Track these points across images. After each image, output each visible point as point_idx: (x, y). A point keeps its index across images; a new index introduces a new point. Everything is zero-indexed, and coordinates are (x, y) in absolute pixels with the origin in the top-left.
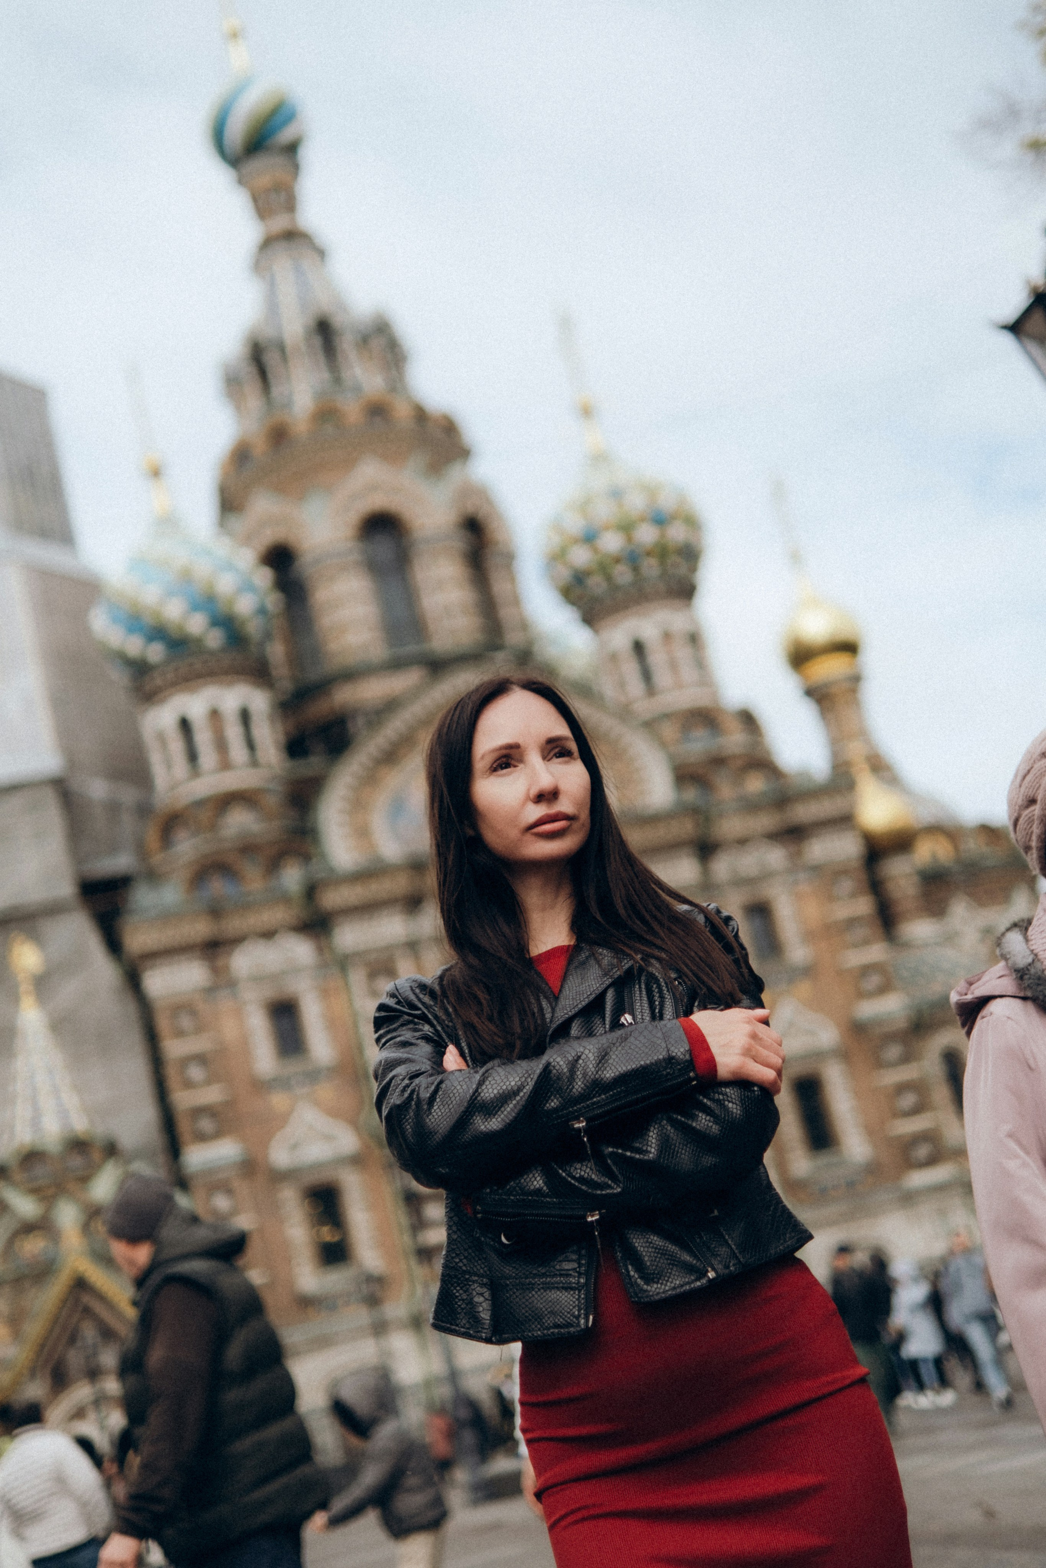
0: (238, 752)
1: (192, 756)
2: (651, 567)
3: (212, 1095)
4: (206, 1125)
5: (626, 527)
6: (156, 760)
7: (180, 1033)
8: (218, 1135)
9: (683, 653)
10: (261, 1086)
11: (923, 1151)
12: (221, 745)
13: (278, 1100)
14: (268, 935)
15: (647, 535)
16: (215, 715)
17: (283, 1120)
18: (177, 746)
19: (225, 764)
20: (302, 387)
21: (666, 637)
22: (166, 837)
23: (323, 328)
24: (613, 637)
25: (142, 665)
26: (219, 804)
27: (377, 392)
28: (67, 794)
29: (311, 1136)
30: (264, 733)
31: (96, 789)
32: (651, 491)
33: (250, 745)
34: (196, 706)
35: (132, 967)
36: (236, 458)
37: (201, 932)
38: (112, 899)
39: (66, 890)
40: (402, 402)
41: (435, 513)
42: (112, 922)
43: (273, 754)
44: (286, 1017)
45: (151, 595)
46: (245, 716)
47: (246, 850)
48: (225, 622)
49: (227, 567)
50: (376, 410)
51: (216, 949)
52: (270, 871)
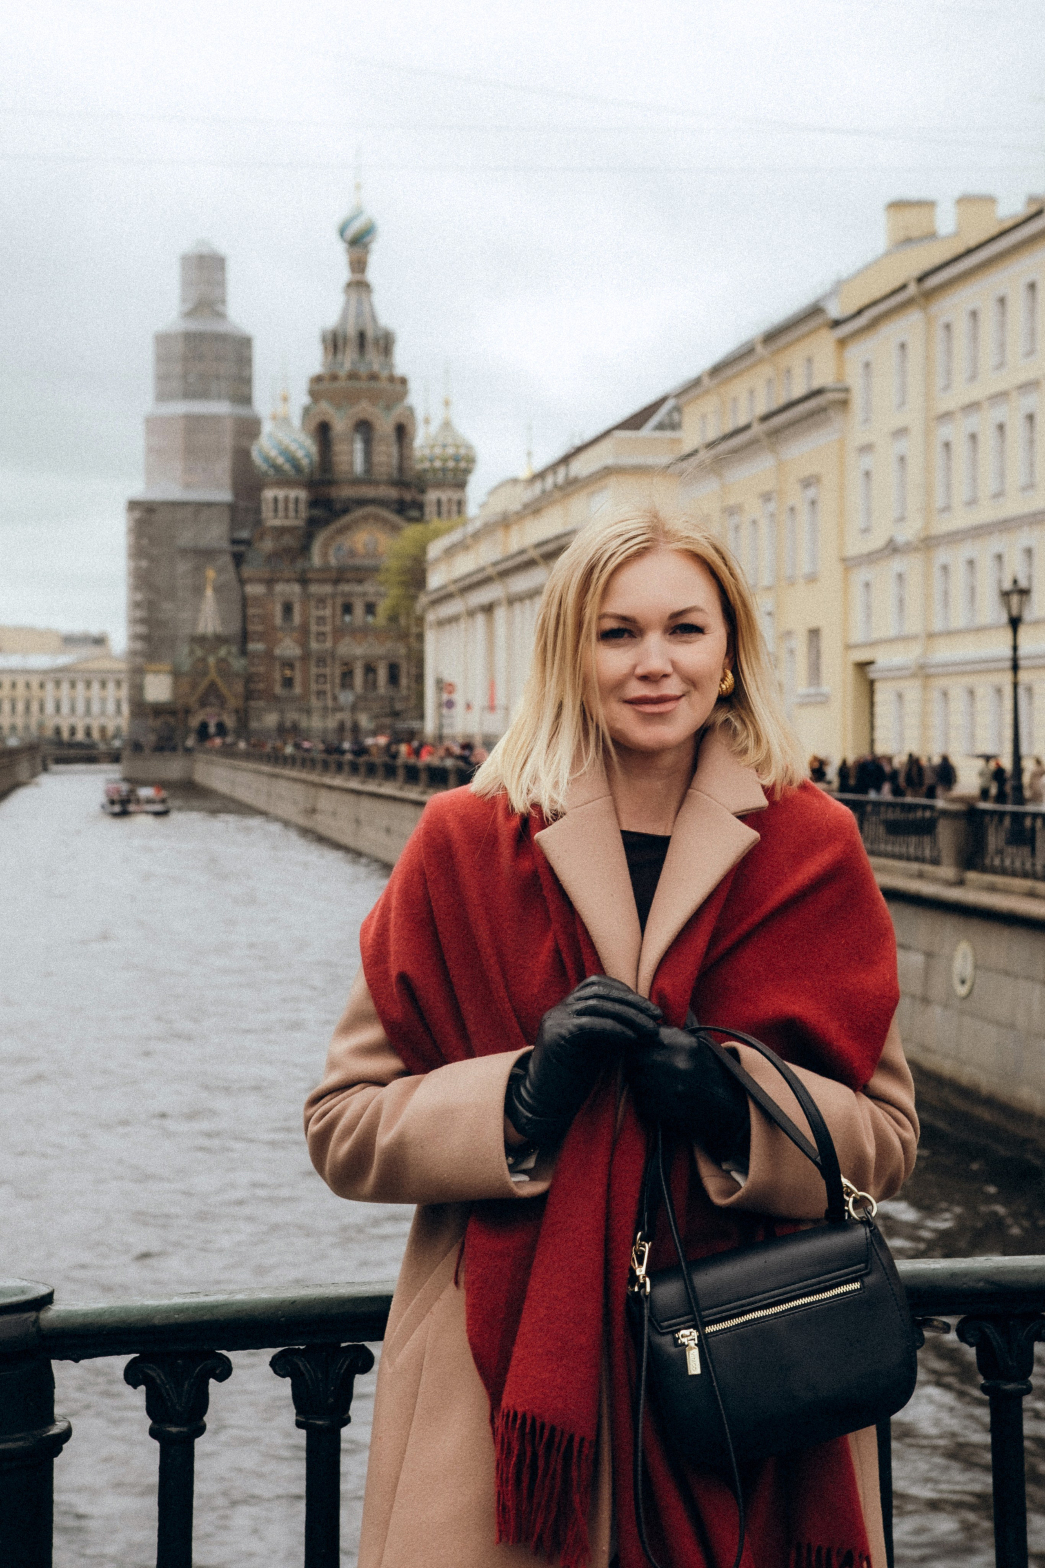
0: (292, 513)
1: (276, 510)
2: (450, 475)
3: (259, 628)
4: (256, 637)
5: (445, 460)
6: (264, 508)
7: (253, 607)
8: (258, 641)
9: (455, 508)
10: (275, 630)
12: (286, 509)
13: (280, 635)
14: (288, 581)
15: (451, 464)
16: (286, 499)
17: (281, 640)
18: (271, 506)
19: (286, 517)
20: (348, 359)
21: (450, 500)
22: (261, 537)
23: (362, 336)
24: (432, 496)
25: (265, 474)
26: (281, 531)
27: (376, 367)
28: (232, 508)
29: (288, 648)
30: (302, 507)
31: (242, 504)
32: (458, 447)
33: (296, 511)
34: (281, 493)
35: (242, 582)
36: (318, 380)
37: (267, 576)
38: (242, 548)
39: (225, 545)
40: (384, 374)
41: (385, 426)
42: (238, 559)
43: (304, 513)
44: (288, 609)
45: (273, 453)
46: (297, 500)
47: (287, 550)
48: (297, 467)
49: (302, 447)
50: (373, 377)
51: (270, 582)
52: (293, 560)
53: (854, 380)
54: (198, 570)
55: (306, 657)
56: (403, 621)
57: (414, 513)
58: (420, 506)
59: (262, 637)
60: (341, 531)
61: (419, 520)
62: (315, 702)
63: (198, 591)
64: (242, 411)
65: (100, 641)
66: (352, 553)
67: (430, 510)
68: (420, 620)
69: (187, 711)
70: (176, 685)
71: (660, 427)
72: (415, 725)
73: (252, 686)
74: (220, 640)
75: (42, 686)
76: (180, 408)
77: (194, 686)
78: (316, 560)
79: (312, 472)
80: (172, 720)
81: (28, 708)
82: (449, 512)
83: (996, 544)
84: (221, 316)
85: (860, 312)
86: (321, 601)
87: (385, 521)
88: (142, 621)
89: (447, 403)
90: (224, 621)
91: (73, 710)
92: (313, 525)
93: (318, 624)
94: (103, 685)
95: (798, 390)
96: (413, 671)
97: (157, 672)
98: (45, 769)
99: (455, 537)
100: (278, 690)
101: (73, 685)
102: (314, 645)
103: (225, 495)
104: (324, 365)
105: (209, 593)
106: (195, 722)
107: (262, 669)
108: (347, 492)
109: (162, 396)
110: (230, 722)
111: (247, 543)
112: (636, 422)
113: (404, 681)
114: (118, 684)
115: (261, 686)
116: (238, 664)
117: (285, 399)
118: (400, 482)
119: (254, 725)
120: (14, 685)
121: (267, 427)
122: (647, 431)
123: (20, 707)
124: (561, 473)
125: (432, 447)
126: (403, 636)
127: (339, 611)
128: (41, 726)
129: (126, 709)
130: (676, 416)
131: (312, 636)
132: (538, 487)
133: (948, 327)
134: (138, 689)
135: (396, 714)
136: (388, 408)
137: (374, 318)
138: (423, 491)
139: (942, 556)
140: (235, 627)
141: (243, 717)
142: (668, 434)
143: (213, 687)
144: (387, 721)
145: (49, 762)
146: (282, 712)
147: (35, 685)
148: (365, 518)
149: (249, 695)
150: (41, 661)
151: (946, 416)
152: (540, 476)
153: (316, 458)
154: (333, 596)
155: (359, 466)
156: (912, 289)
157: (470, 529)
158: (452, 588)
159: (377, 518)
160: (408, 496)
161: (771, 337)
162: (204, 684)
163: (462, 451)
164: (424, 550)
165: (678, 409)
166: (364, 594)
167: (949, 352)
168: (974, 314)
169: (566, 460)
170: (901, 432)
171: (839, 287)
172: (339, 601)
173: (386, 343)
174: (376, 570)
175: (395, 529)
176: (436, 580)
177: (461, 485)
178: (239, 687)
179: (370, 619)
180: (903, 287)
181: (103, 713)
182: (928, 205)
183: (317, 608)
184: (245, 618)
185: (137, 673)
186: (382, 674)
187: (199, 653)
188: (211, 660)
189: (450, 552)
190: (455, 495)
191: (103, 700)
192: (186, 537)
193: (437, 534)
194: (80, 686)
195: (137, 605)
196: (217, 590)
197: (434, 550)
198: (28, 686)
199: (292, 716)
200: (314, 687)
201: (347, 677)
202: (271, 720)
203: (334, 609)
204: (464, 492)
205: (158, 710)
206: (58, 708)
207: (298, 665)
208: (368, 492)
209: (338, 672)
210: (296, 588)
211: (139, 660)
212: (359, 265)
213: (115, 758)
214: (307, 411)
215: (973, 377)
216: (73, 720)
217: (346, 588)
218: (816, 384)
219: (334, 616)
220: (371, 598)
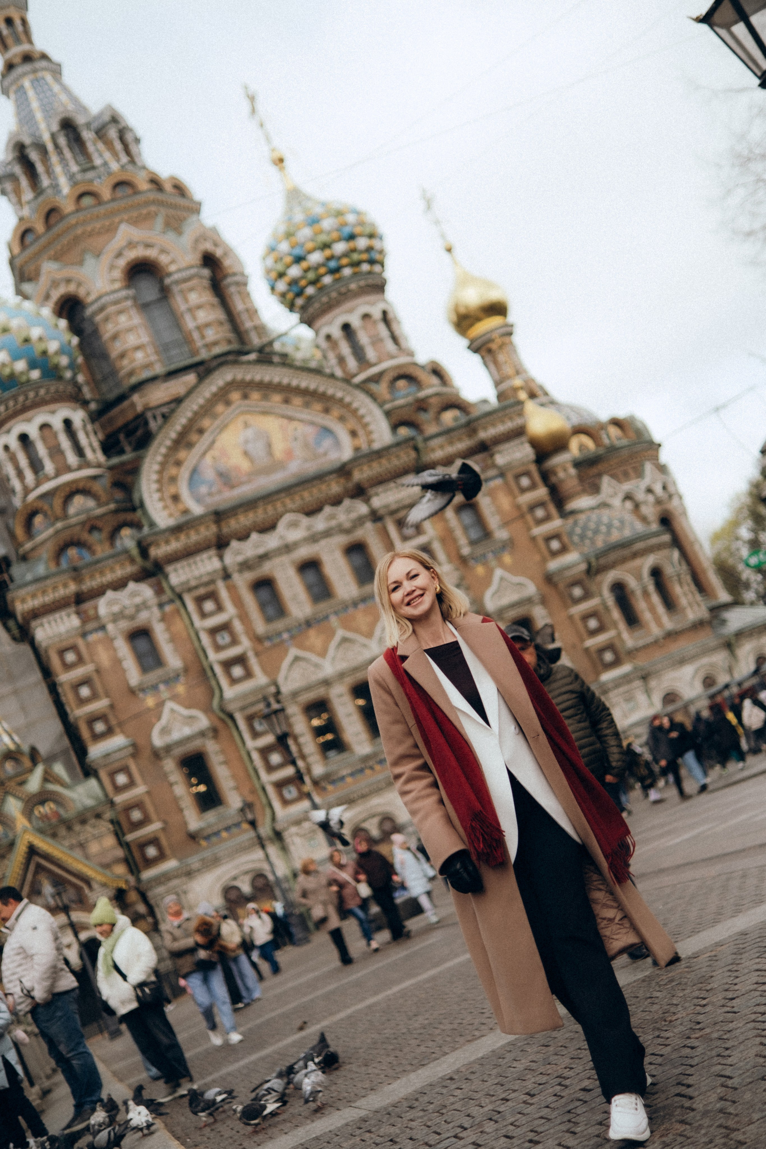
1: (36, 465)
3: (99, 706)
4: (100, 727)
5: (324, 247)
6: (11, 471)
7: (68, 667)
9: (381, 331)
11: (608, 657)
12: (56, 452)
13: (149, 701)
14: (119, 585)
15: (339, 249)
17: (156, 712)
18: (22, 459)
19: (63, 468)
20: (62, 174)
21: (367, 318)
29: (178, 721)
30: (85, 432)
32: (337, 215)
33: (79, 451)
34: (31, 428)
35: (24, 624)
41: (181, 262)
43: (93, 442)
44: (143, 642)
46: (71, 428)
47: (92, 526)
48: (41, 363)
51: (83, 602)
55: (222, 727)
59: (111, 722)
60: (187, 438)
62: (279, 811)
73: (135, 835)
78: (160, 514)
86: (204, 596)
92: (121, 458)
100: (194, 819)
102: (232, 693)
107: (140, 790)
115: (155, 827)
116: (85, 797)
127: (250, 602)
131: (220, 675)
140: (44, 725)
146: (219, 864)
149: (136, 856)
154: (226, 575)
166: (285, 550)
172: (243, 583)
177: (376, 286)
178: (105, 845)
184: (58, 698)
190: (370, 307)
203: (238, 602)
217: (244, 550)
219: (244, 617)
220: (304, 552)
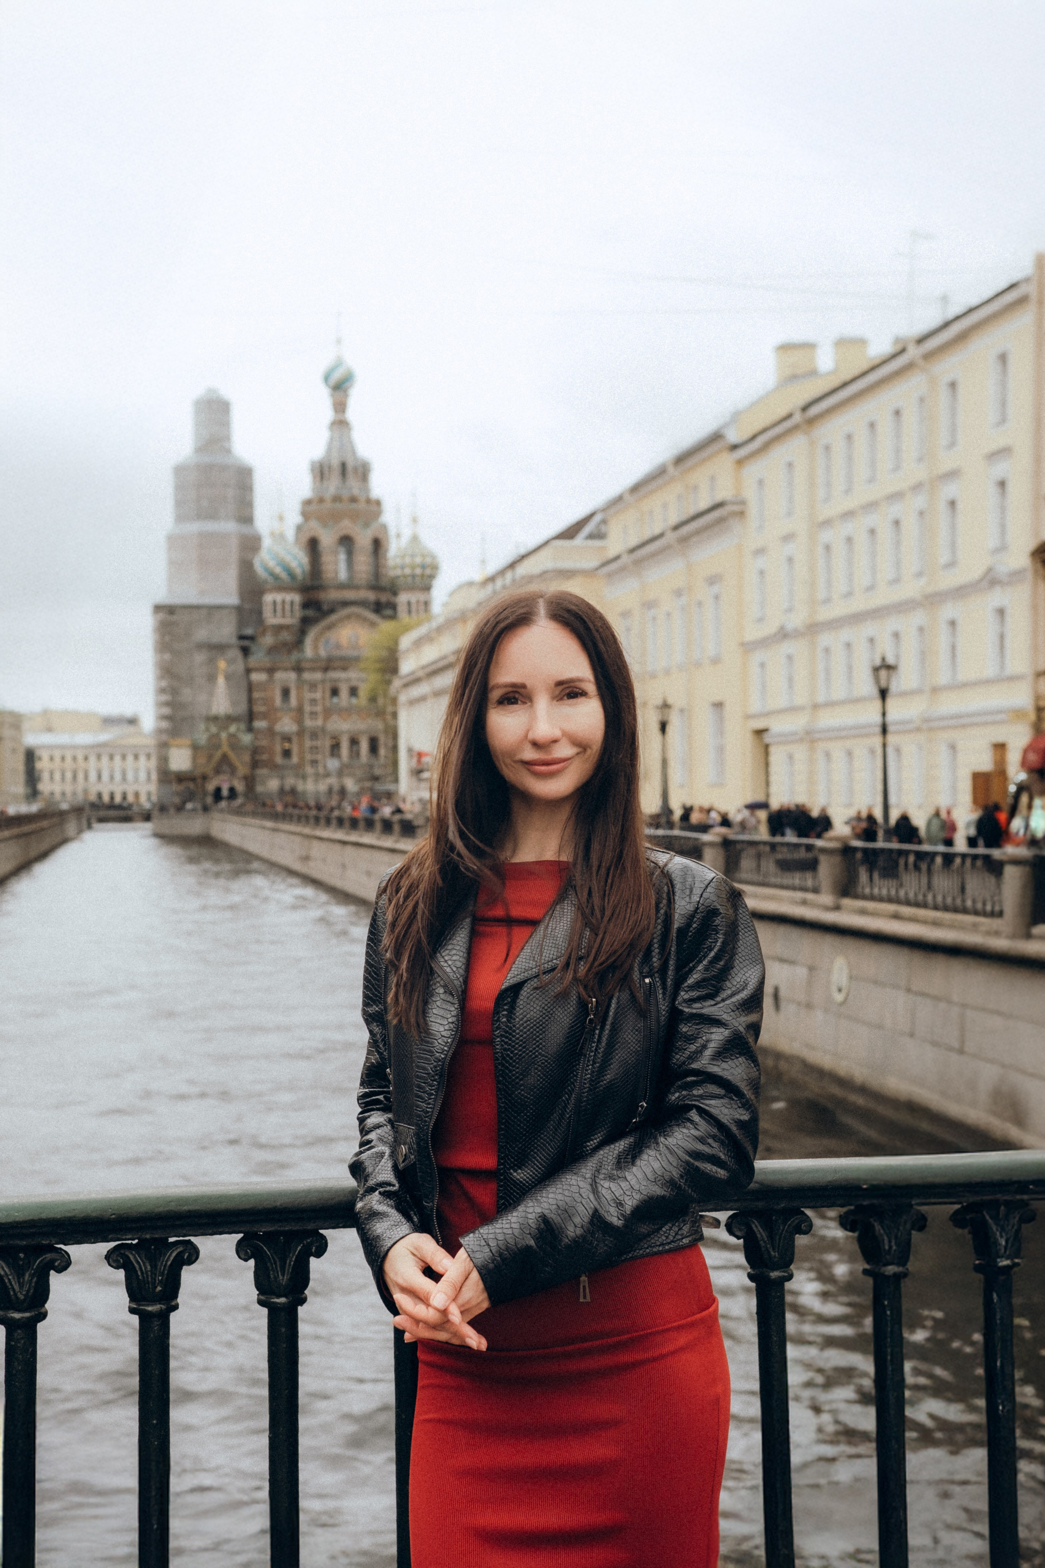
0: (288, 613)
1: (275, 611)
2: (418, 580)
3: (263, 709)
4: (260, 716)
5: (413, 567)
6: (264, 608)
7: (258, 691)
8: (262, 719)
9: (422, 607)
10: (276, 710)
12: (283, 609)
13: (280, 714)
14: (286, 669)
15: (418, 571)
16: (284, 602)
17: (280, 719)
18: (271, 607)
19: (284, 616)
20: (333, 486)
21: (418, 602)
22: (264, 633)
23: (343, 466)
24: (403, 598)
25: (266, 582)
26: (280, 628)
27: (356, 492)
28: (239, 609)
29: (287, 725)
30: (297, 607)
31: (247, 606)
32: (423, 556)
33: (292, 611)
34: (279, 597)
35: (248, 671)
36: (307, 503)
37: (268, 665)
38: (246, 643)
39: (234, 640)
40: (362, 499)
41: (363, 540)
42: (246, 651)
43: (298, 613)
44: (286, 693)
45: (272, 564)
46: (292, 603)
47: (285, 644)
48: (291, 575)
49: (295, 558)
50: (354, 500)
51: (271, 671)
52: (289, 652)
53: (750, 493)
54: (212, 661)
55: (301, 733)
56: (381, 701)
57: (389, 612)
58: (393, 607)
59: (265, 716)
60: (330, 627)
61: (393, 617)
62: (309, 770)
63: (212, 678)
64: (245, 529)
65: (133, 721)
66: (338, 646)
67: (402, 610)
68: (394, 701)
69: (205, 778)
70: (194, 758)
71: (591, 536)
72: (391, 787)
73: (258, 757)
74: (230, 719)
75: (86, 758)
76: (194, 527)
77: (210, 757)
78: (309, 651)
79: (304, 579)
80: (191, 785)
81: (75, 777)
82: (418, 611)
83: (870, 629)
84: (228, 451)
85: (753, 438)
86: (313, 686)
87: (365, 619)
88: (167, 704)
89: (415, 520)
90: (234, 703)
91: (112, 778)
92: (306, 623)
93: (311, 705)
94: (136, 757)
95: (704, 504)
96: (390, 743)
97: (179, 746)
98: (89, 827)
99: (422, 630)
100: (279, 760)
101: (111, 757)
102: (308, 723)
103: (233, 599)
104: (313, 490)
105: (221, 681)
106: (211, 787)
107: (265, 743)
108: (333, 595)
109: (180, 518)
110: (240, 787)
111: (252, 638)
112: (570, 533)
113: (382, 751)
114: (148, 756)
115: (265, 757)
116: (246, 739)
117: (281, 518)
118: (376, 586)
119: (259, 789)
120: (63, 759)
121: (267, 542)
122: (579, 540)
123: (69, 775)
124: (509, 576)
125: (403, 557)
126: (380, 714)
127: (328, 694)
128: (86, 792)
129: (154, 776)
130: (603, 528)
131: (306, 716)
132: (490, 588)
133: (827, 448)
134: (164, 760)
135: (376, 779)
136: (367, 525)
137: (354, 452)
138: (395, 594)
139: (825, 639)
140: (242, 708)
141: (250, 781)
142: (597, 543)
143: (225, 758)
144: (368, 784)
145: (93, 820)
146: (282, 778)
147: (80, 757)
148: (348, 617)
149: (255, 764)
150: (85, 738)
151: (827, 523)
152: (492, 579)
153: (307, 566)
154: (323, 681)
155: (343, 575)
156: (797, 418)
157: (434, 624)
158: (420, 674)
159: (359, 617)
160: (384, 598)
161: (681, 459)
162: (218, 755)
163: (428, 560)
164: (396, 643)
165: (604, 522)
166: (348, 680)
167: (828, 468)
168: (849, 437)
169: (512, 566)
170: (788, 538)
171: (736, 417)
172: (328, 686)
173: (363, 471)
174: (357, 659)
175: (373, 625)
176: (407, 666)
177: (427, 588)
178: (247, 758)
179: (354, 701)
180: (789, 416)
181: (136, 780)
182: (809, 347)
183: (310, 691)
184: (250, 701)
185: (164, 746)
186: (364, 746)
187: (214, 729)
188: (224, 735)
189: (418, 643)
190: (421, 597)
191: (136, 771)
192: (202, 634)
193: (407, 629)
194: (117, 758)
195: (162, 691)
196: (228, 678)
197: (405, 642)
198: (75, 759)
199: (290, 782)
200: (308, 757)
201: (335, 748)
202: (274, 784)
203: (324, 692)
204: (429, 593)
205: (181, 778)
206: (99, 777)
207: (295, 740)
208: (350, 595)
209: (328, 743)
210: (292, 676)
211: (164, 737)
212: (340, 406)
213: (147, 817)
214: (299, 528)
215: (848, 491)
216: (111, 787)
217: (333, 675)
218: (719, 498)
219: (323, 698)
220: (354, 683)
